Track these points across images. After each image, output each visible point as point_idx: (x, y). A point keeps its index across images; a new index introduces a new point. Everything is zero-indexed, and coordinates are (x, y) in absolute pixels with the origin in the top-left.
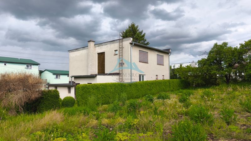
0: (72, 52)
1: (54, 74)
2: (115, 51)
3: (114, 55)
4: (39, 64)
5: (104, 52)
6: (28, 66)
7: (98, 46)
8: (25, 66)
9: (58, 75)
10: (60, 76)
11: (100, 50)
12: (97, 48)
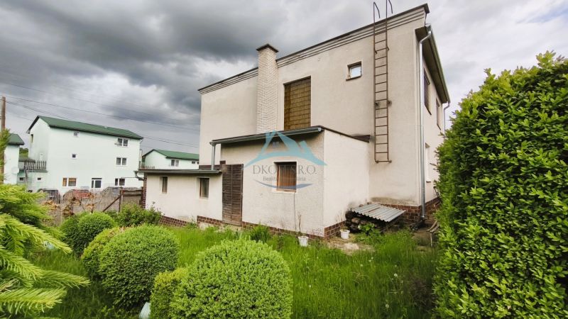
0: (207, 92)
1: (168, 158)
2: (350, 67)
3: (347, 80)
4: (142, 138)
5: (309, 78)
6: (120, 141)
7: (288, 63)
8: (115, 140)
9: (175, 160)
10: (178, 162)
11: (293, 73)
12: (284, 69)
